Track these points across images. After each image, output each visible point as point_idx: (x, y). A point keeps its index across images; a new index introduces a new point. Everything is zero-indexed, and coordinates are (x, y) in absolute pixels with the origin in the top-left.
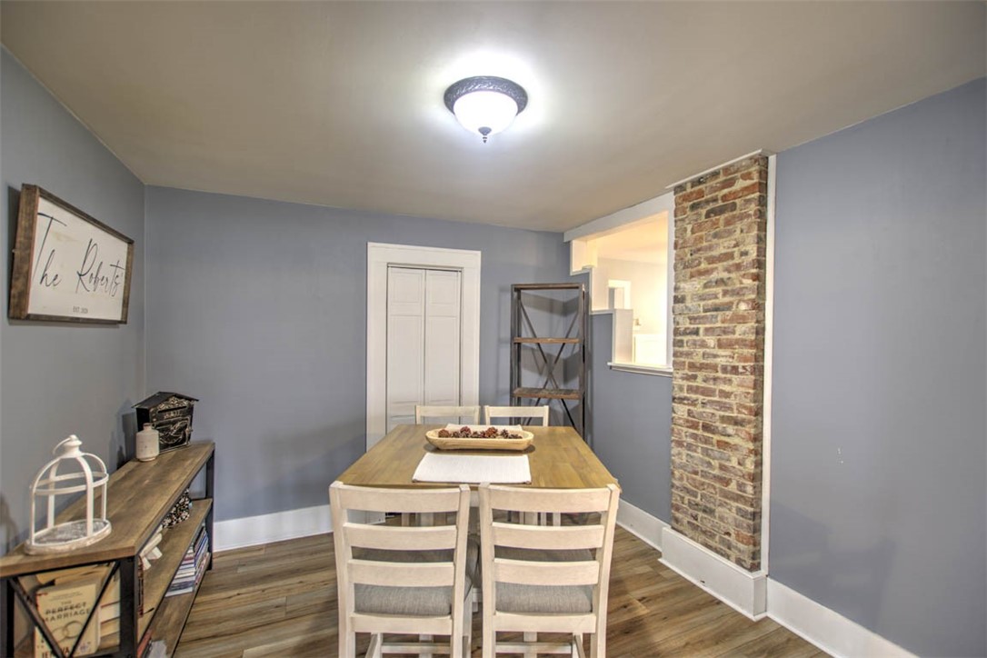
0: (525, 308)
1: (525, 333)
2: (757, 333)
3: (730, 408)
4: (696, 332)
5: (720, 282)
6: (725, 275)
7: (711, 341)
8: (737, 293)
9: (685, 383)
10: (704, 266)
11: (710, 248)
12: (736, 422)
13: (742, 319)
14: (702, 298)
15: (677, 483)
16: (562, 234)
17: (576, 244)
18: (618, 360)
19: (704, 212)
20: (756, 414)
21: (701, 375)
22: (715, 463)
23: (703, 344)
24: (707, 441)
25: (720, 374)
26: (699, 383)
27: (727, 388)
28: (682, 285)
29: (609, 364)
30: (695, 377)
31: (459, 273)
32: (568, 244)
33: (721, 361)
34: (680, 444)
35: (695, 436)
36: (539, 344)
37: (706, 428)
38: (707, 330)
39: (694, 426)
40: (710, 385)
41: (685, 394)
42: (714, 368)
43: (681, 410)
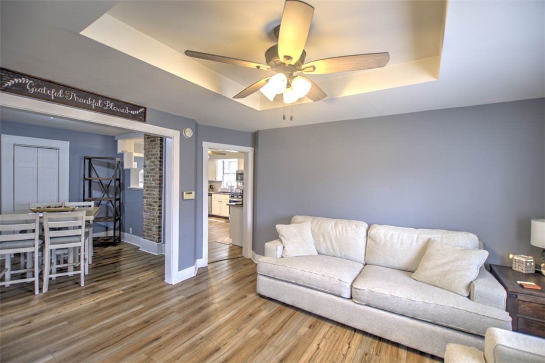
0: (93, 165)
1: (94, 175)
2: (160, 177)
3: (155, 199)
4: (148, 177)
5: (153, 162)
6: (154, 160)
7: (151, 179)
8: (156, 165)
9: (146, 192)
10: (150, 157)
11: (151, 151)
12: (156, 202)
13: (156, 173)
14: (150, 166)
15: (144, 224)
16: (114, 137)
17: (119, 142)
18: (132, 186)
19: (150, 140)
20: (160, 199)
21: (149, 189)
22: (152, 215)
23: (150, 180)
24: (150, 209)
25: (153, 189)
26: (149, 192)
27: (154, 193)
28: (146, 162)
29: (129, 187)
30: (148, 190)
31: (57, 150)
32: (117, 141)
33: (153, 185)
34: (145, 211)
35: (148, 208)
36: (100, 180)
37: (150, 205)
38: (151, 176)
39: (148, 205)
40: (151, 192)
41: (146, 196)
42: (152, 187)
43: (145, 200)
